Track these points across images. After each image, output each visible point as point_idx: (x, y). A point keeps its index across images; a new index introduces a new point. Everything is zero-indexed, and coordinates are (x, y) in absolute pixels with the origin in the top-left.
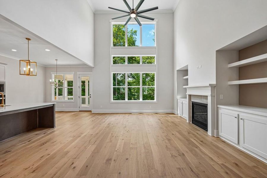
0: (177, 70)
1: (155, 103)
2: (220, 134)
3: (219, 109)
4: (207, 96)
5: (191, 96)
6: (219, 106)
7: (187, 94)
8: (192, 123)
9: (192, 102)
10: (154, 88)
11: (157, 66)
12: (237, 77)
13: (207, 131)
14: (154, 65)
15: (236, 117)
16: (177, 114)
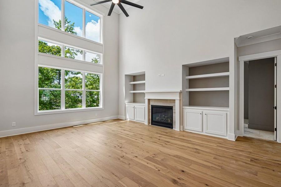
0: (125, 75)
1: (100, 110)
2: (185, 128)
3: (184, 109)
4: (175, 100)
5: (150, 101)
6: (184, 107)
7: (145, 98)
8: (152, 124)
9: (151, 105)
10: (99, 92)
11: (103, 67)
12: (188, 85)
13: (172, 128)
14: (101, 66)
15: (201, 114)
16: (126, 119)
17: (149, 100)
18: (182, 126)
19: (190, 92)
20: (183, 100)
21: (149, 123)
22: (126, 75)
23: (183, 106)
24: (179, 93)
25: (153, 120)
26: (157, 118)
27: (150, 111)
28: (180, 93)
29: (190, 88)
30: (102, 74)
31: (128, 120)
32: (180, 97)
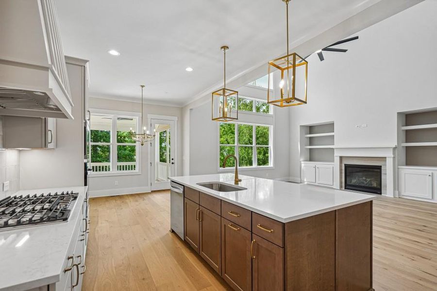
1: (270, 169)
2: (403, 193)
3: (400, 170)
4: (386, 158)
6: (399, 167)
7: (335, 155)
8: (345, 188)
9: (345, 165)
10: (268, 147)
11: (274, 118)
12: (404, 139)
13: (381, 194)
14: (271, 116)
15: (430, 176)
16: (301, 181)
17: (341, 158)
18: (397, 192)
19: (407, 147)
20: (398, 158)
21: (341, 187)
22: (301, 126)
23: (398, 165)
24: (392, 149)
25: (347, 183)
26: (354, 181)
27: (343, 171)
28: (395, 149)
29: (406, 142)
30: (272, 126)
31: (306, 183)
32: (394, 154)
